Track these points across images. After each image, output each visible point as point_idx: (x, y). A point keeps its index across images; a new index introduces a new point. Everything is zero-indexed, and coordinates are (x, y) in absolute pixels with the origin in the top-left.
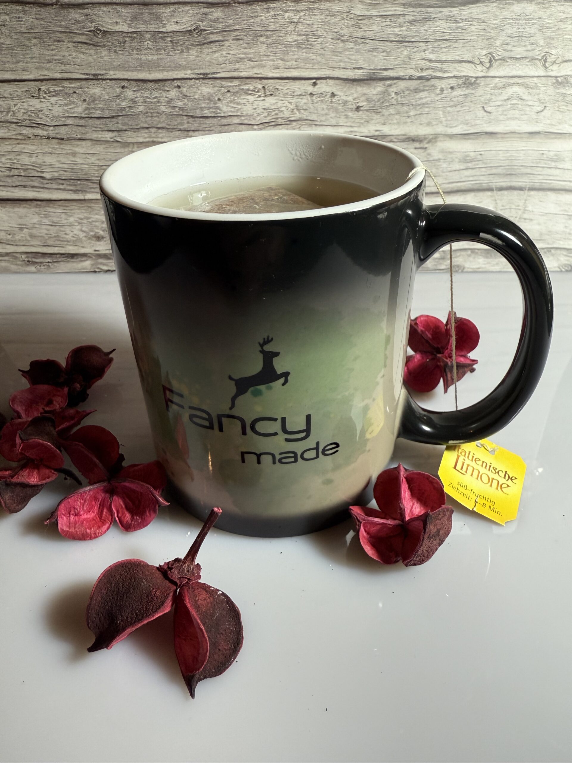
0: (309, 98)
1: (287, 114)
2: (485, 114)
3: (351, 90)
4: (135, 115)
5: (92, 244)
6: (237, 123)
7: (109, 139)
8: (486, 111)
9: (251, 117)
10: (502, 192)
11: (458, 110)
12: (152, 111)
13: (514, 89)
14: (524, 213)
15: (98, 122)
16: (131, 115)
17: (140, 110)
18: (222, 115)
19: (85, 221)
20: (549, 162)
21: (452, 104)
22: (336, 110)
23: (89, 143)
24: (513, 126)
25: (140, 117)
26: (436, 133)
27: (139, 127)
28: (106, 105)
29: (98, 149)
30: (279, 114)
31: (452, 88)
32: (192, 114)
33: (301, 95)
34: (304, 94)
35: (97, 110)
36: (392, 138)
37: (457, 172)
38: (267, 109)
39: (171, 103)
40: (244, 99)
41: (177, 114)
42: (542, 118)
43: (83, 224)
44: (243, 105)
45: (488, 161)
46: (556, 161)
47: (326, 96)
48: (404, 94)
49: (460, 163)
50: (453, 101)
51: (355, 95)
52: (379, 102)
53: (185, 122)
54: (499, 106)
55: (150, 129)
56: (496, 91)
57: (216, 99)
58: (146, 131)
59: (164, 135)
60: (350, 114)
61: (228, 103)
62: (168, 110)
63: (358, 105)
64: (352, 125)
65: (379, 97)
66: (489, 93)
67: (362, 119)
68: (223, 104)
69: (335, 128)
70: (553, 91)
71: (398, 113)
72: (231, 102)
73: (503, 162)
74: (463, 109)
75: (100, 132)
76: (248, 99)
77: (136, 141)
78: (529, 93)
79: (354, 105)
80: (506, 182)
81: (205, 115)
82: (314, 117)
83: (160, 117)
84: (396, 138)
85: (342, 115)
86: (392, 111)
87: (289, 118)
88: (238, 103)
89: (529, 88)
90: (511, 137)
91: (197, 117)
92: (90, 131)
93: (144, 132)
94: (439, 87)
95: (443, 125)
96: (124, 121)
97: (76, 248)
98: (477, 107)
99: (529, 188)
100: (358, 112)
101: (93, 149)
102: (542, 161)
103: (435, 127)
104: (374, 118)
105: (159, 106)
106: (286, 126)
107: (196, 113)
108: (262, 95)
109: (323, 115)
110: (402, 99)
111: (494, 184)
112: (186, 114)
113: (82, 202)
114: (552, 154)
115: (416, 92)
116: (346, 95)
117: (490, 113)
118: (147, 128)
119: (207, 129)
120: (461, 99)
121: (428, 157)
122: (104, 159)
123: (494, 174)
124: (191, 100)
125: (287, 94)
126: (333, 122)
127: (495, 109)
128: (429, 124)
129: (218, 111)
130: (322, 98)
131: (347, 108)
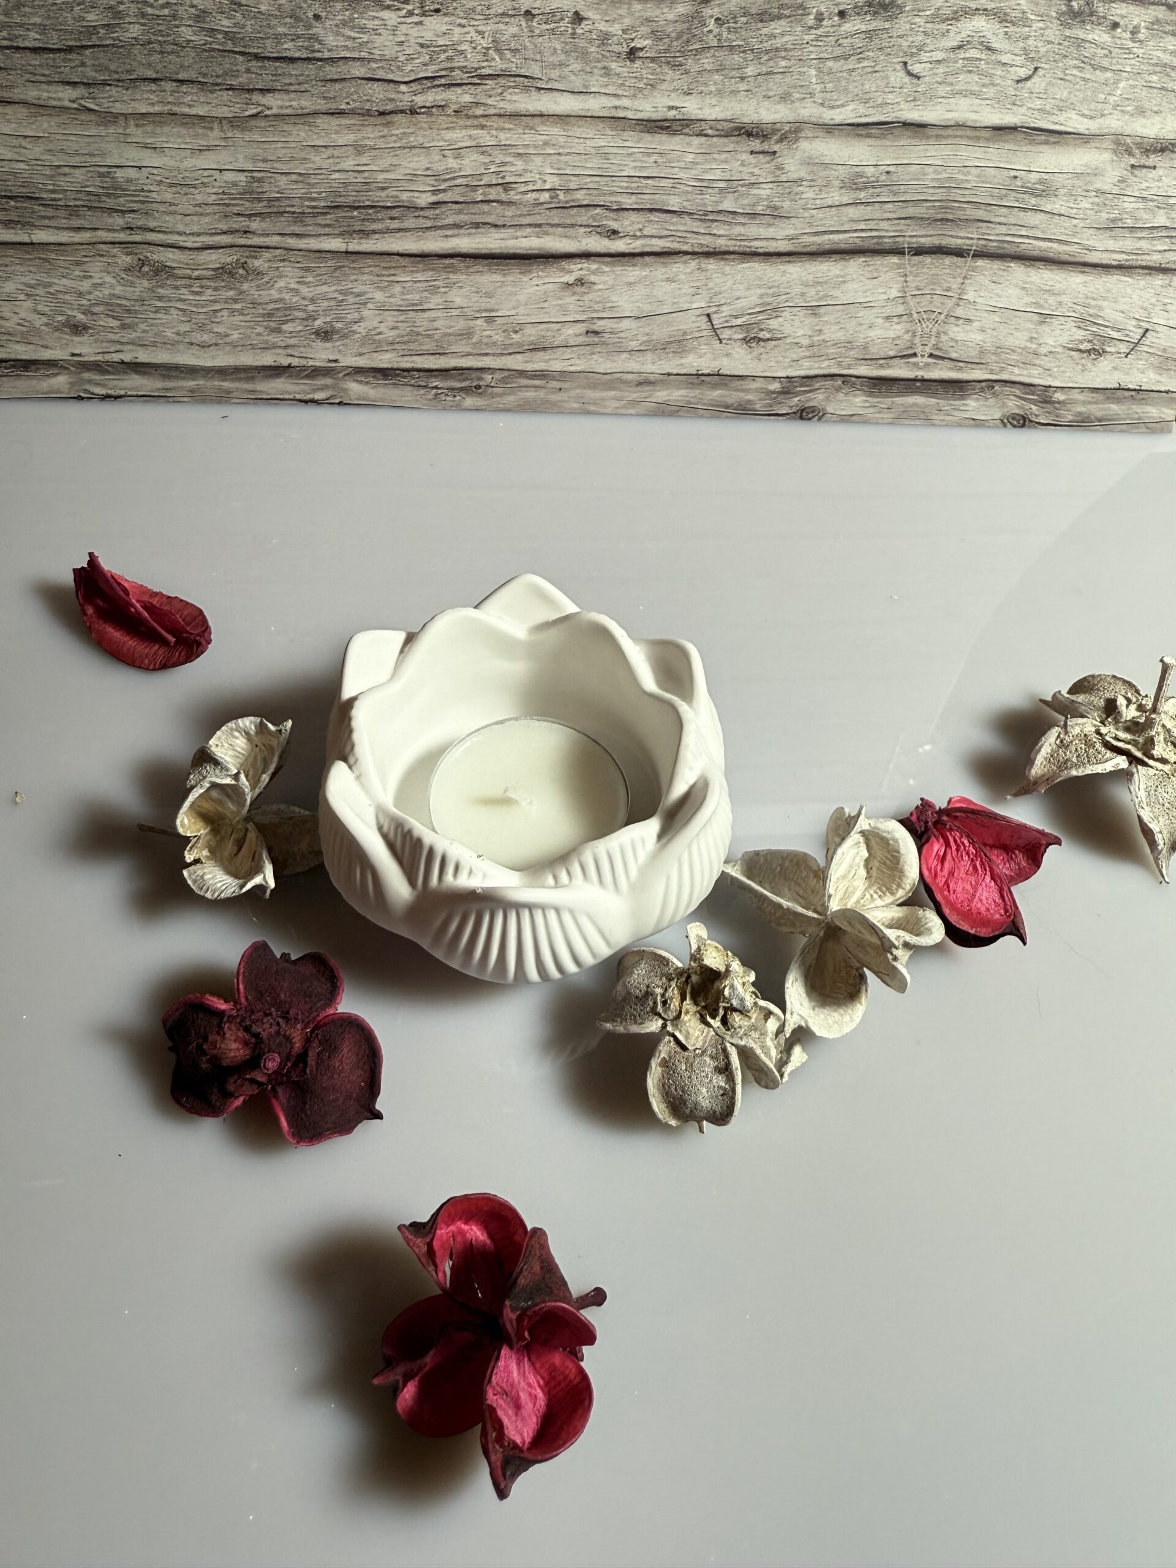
0: (523, 24)
1: (473, 59)
2: (907, 79)
3: (619, 8)
4: (122, 47)
5: (64, 341)
6: (360, 76)
7: (67, 104)
8: (910, 74)
9: (393, 63)
10: (920, 258)
11: (851, 67)
12: (160, 38)
13: (974, 23)
14: (958, 305)
15: (35, 60)
16: (113, 45)
17: (134, 35)
18: (327, 55)
19: (40, 291)
20: (1026, 196)
21: (838, 51)
22: (584, 55)
23: (22, 112)
24: (964, 110)
25: (136, 52)
26: (800, 118)
27: (132, 77)
28: (49, 17)
29: (45, 125)
30: (456, 59)
31: (842, 14)
32: (255, 51)
33: (503, 15)
34: (510, 13)
35: (28, 30)
36: (704, 125)
37: (834, 209)
38: (428, 47)
39: (204, 22)
40: (375, 18)
41: (221, 48)
42: (1026, 95)
43: (38, 298)
44: (372, 32)
45: (902, 187)
46: (1040, 196)
47: (562, 19)
48: (736, 23)
49: (843, 191)
50: (839, 45)
51: (627, 21)
52: (680, 42)
53: (242, 68)
54: (939, 62)
55: (163, 83)
56: (938, 26)
57: (310, 15)
58: (153, 87)
59: (195, 98)
60: (613, 65)
61: (336, 26)
62: (199, 39)
63: (633, 45)
64: (620, 92)
65: (680, 27)
66: (921, 29)
67: (641, 79)
68: (325, 29)
69: (582, 97)
70: (1057, 32)
71: (720, 69)
72: (344, 23)
73: (931, 191)
74: (862, 65)
75: (45, 87)
76: (383, 20)
77: (130, 111)
78: (1006, 33)
79: (625, 45)
80: (931, 236)
81: (284, 55)
82: (534, 70)
83: (182, 54)
84: (711, 128)
85: (595, 67)
86: (707, 62)
87: (479, 68)
88: (363, 29)
89: (1006, 21)
90: (956, 137)
91: (269, 58)
92: (20, 81)
93: (149, 88)
94: (814, 11)
95: (814, 102)
96: (98, 59)
97: (31, 346)
98: (891, 63)
99: (975, 250)
100: (632, 61)
101: (34, 127)
102: (1014, 194)
103: (797, 104)
104: (668, 78)
105: (177, 27)
106: (473, 88)
107: (264, 48)
108: (416, 12)
109: (554, 66)
110: (729, 36)
111: (907, 239)
112: (242, 49)
113: (25, 248)
114: (1033, 177)
115: (761, 21)
116: (607, 19)
117: (918, 78)
118: (154, 80)
119: (292, 88)
120: (858, 42)
121: (778, 173)
122: (62, 151)
123: (910, 218)
124: (252, 14)
125: (473, 10)
126: (577, 83)
127: (932, 69)
128: (785, 98)
129: (317, 46)
130: (553, 26)
131: (609, 51)
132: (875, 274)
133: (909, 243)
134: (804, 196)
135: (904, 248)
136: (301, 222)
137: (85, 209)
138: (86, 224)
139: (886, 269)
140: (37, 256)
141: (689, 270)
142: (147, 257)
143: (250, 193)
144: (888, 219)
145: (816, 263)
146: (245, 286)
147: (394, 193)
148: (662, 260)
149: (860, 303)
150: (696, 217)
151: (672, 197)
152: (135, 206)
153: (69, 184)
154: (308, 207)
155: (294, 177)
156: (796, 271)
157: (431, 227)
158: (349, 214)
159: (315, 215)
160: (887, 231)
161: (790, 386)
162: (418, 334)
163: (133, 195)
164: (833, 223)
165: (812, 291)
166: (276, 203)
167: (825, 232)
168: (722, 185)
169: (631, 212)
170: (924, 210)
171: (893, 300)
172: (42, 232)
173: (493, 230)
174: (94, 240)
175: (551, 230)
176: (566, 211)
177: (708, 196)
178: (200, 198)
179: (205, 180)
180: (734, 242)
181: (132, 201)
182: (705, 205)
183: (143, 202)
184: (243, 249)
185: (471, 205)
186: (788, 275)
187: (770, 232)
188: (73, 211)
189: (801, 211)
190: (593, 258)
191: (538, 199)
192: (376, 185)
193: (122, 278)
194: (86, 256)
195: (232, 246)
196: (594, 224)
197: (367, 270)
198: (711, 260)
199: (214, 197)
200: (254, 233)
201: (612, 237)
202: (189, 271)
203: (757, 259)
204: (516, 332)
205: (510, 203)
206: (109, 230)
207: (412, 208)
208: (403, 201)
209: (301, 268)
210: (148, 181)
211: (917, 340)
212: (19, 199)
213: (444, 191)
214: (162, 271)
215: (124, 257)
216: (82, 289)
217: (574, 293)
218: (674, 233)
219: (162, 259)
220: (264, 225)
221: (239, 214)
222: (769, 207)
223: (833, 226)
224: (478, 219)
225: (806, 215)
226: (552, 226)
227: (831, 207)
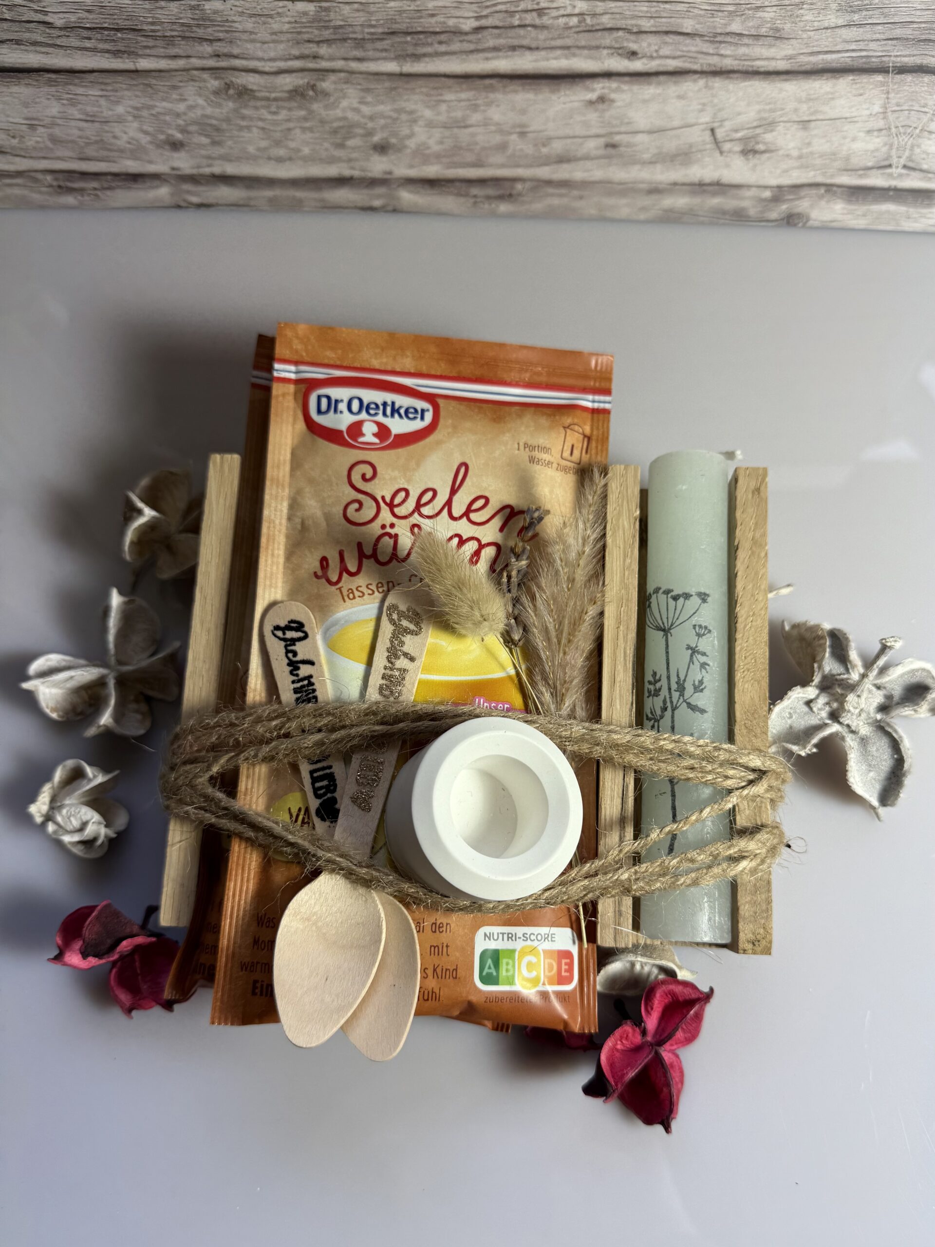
132: (862, 91)
133: (894, 62)
134: (804, 18)
135: (889, 67)
136: (362, 47)
137: (180, 39)
138: (180, 52)
139: (871, 87)
140: (140, 82)
141: (696, 88)
142: (232, 82)
143: (319, 21)
144: (878, 40)
145: (810, 81)
146: (315, 106)
147: (442, 20)
148: (674, 79)
149: (846, 118)
150: (707, 38)
151: (686, 20)
152: (221, 35)
153: (166, 17)
154: (368, 33)
155: (356, 6)
156: (791, 88)
157: (472, 52)
158: (403, 39)
159: (373, 41)
160: (874, 51)
161: (780, 193)
162: (460, 148)
163: (219, 25)
164: (827, 43)
165: (804, 107)
166: (340, 31)
167: (819, 53)
168: (731, 8)
169: (649, 35)
170: (909, 32)
171: (875, 115)
172: (145, 60)
173: (527, 53)
174: (188, 67)
175: (577, 51)
176: (591, 34)
177: (718, 19)
178: (276, 27)
179: (280, 10)
180: (737, 62)
181: (219, 31)
182: (715, 27)
183: (227, 32)
184: (311, 73)
185: (509, 30)
186: (784, 93)
187: (771, 52)
188: (169, 41)
189: (800, 32)
190: (614, 78)
191: (565, 24)
192: (427, 12)
193: (212, 101)
194: (181, 82)
195: (302, 70)
196: (617, 46)
197: (418, 91)
198: (717, 79)
199: (287, 26)
200: (322, 58)
201: (632, 58)
202: (267, 94)
203: (757, 77)
204: (544, 145)
205: (544, 27)
206: (200, 58)
207: (457, 32)
208: (449, 27)
209: (363, 90)
210: (232, 12)
211: (894, 153)
212: (125, 31)
213: (486, 16)
214: (244, 93)
215: (213, 82)
216: (178, 110)
217: (596, 110)
218: (685, 54)
219: (244, 82)
220: (330, 51)
221: (309, 41)
222: (771, 29)
223: (827, 46)
224: (516, 42)
225: (805, 36)
226: (578, 47)
227: (827, 28)
